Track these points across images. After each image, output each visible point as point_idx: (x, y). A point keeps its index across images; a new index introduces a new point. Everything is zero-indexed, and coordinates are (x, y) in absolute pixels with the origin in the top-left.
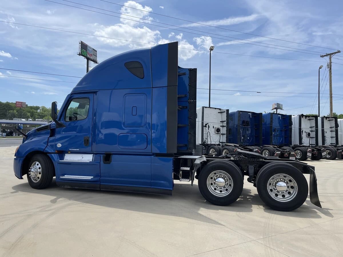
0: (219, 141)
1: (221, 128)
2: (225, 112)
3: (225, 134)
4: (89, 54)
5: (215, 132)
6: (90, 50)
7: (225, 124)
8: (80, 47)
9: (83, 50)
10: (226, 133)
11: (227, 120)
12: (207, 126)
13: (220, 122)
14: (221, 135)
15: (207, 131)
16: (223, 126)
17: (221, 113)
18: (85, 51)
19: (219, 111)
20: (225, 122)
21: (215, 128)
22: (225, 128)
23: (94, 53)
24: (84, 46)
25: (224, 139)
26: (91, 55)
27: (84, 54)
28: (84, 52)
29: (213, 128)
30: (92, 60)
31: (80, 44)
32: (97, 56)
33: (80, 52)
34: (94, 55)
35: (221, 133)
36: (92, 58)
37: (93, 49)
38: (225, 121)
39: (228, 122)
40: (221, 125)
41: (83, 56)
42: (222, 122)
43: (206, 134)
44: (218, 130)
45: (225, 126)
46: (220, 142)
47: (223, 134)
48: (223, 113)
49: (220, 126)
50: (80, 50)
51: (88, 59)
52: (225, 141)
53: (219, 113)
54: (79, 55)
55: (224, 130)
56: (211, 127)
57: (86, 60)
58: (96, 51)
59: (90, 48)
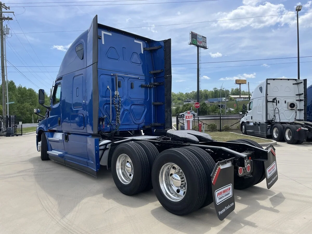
0: (295, 119)
1: (298, 102)
2: (302, 82)
3: (303, 110)
4: (199, 42)
5: (288, 108)
6: (200, 37)
7: (302, 97)
8: (191, 38)
9: (193, 39)
10: (303, 108)
11: (304, 92)
12: (275, 101)
13: (296, 95)
14: (297, 111)
15: (275, 107)
16: (301, 100)
17: (297, 84)
18: (195, 39)
19: (295, 82)
20: (303, 96)
21: (288, 103)
22: (303, 103)
23: (204, 40)
24: (194, 36)
25: (301, 115)
26: (201, 42)
27: (195, 43)
28: (194, 41)
29: (285, 102)
30: (201, 47)
31: (191, 35)
32: (206, 43)
33: (191, 42)
34: (204, 42)
35: (298, 108)
36: (201, 45)
37: (203, 37)
38: (303, 94)
39: (307, 95)
40: (298, 99)
41: (193, 44)
42: (299, 95)
43: (274, 110)
44: (292, 105)
45: (303, 100)
46: (297, 120)
47: (300, 110)
48: (299, 84)
49: (296, 100)
50: (191, 40)
51: (198, 46)
52: (303, 119)
53: (293, 84)
54: (190, 44)
55: (301, 105)
56: (282, 102)
57: (196, 47)
58: (206, 38)
59: (200, 36)
